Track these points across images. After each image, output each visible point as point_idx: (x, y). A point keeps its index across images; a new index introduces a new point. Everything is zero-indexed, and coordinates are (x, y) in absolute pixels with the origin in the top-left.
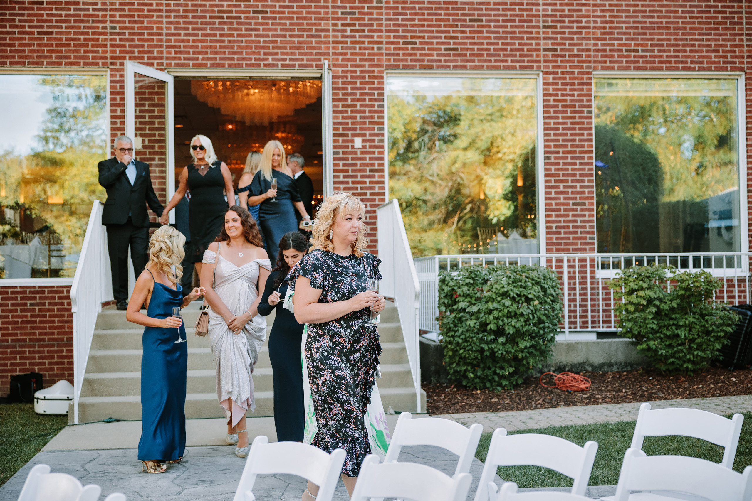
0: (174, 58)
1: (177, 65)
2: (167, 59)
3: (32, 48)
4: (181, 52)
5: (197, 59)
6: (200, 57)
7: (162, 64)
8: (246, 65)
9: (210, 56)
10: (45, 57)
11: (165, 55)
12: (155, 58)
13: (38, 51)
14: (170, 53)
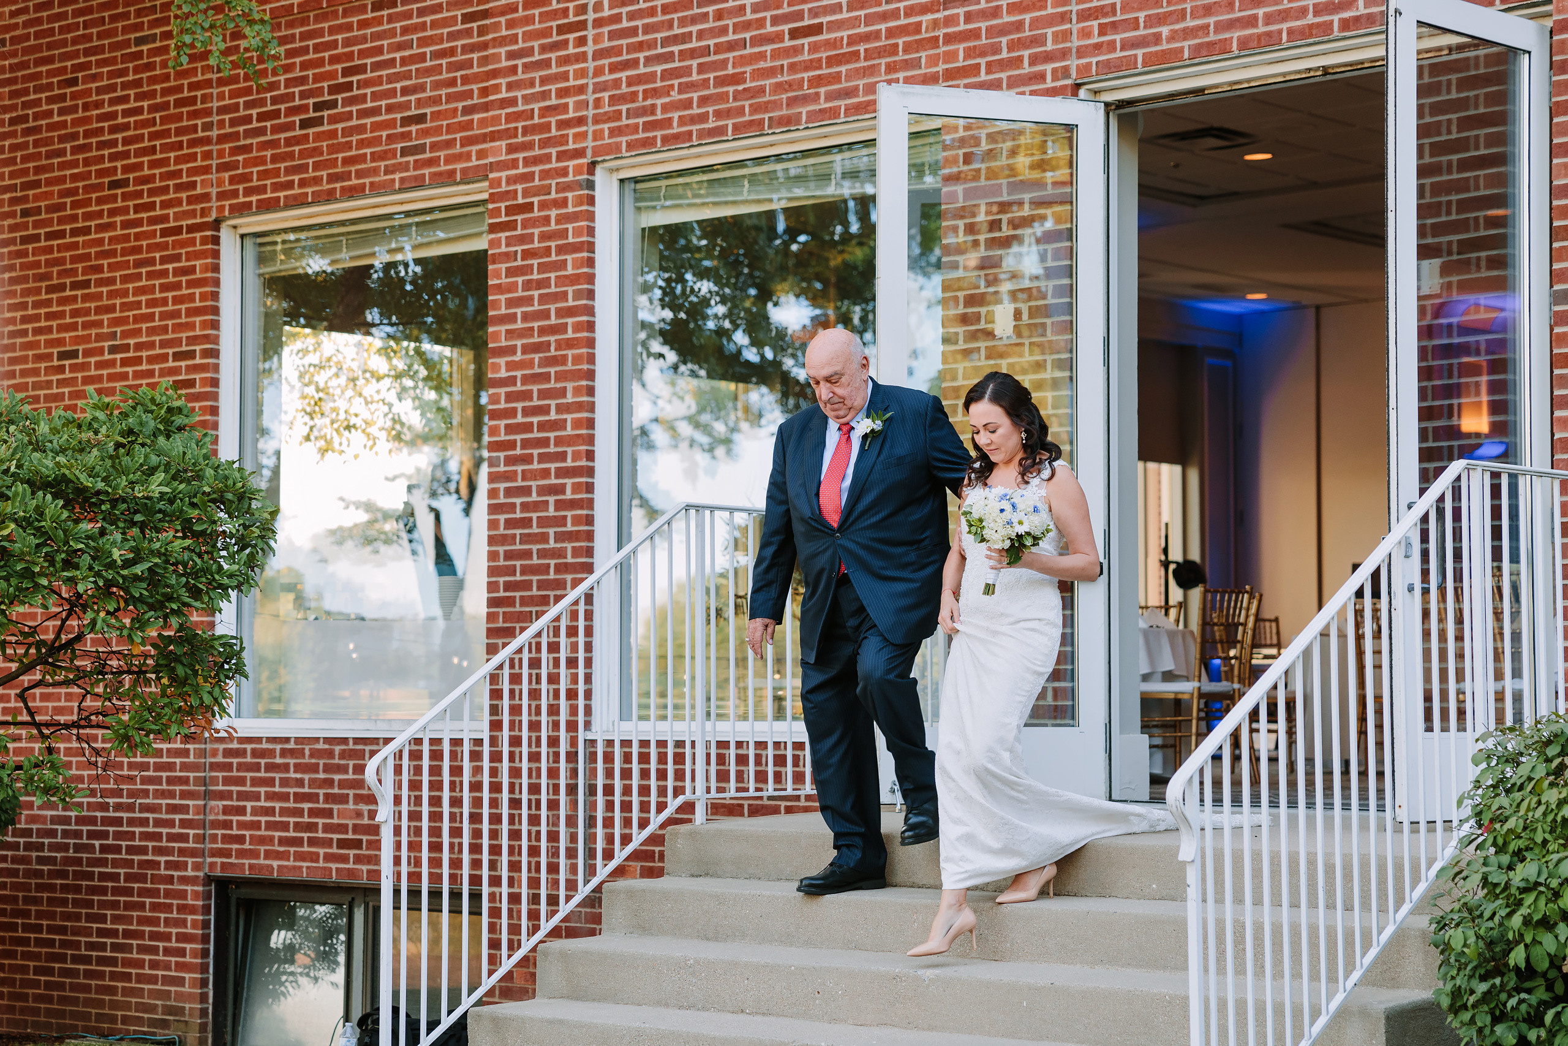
0: (1098, 47)
1: (1106, 67)
2: (1081, 52)
3: (780, 79)
4: (1114, 25)
5: (1157, 38)
6: (1165, 30)
7: (1066, 72)
8: (1290, 32)
9: (1190, 23)
10: (805, 99)
11: (1075, 43)
12: (1048, 57)
13: (790, 86)
14: (1085, 33)
